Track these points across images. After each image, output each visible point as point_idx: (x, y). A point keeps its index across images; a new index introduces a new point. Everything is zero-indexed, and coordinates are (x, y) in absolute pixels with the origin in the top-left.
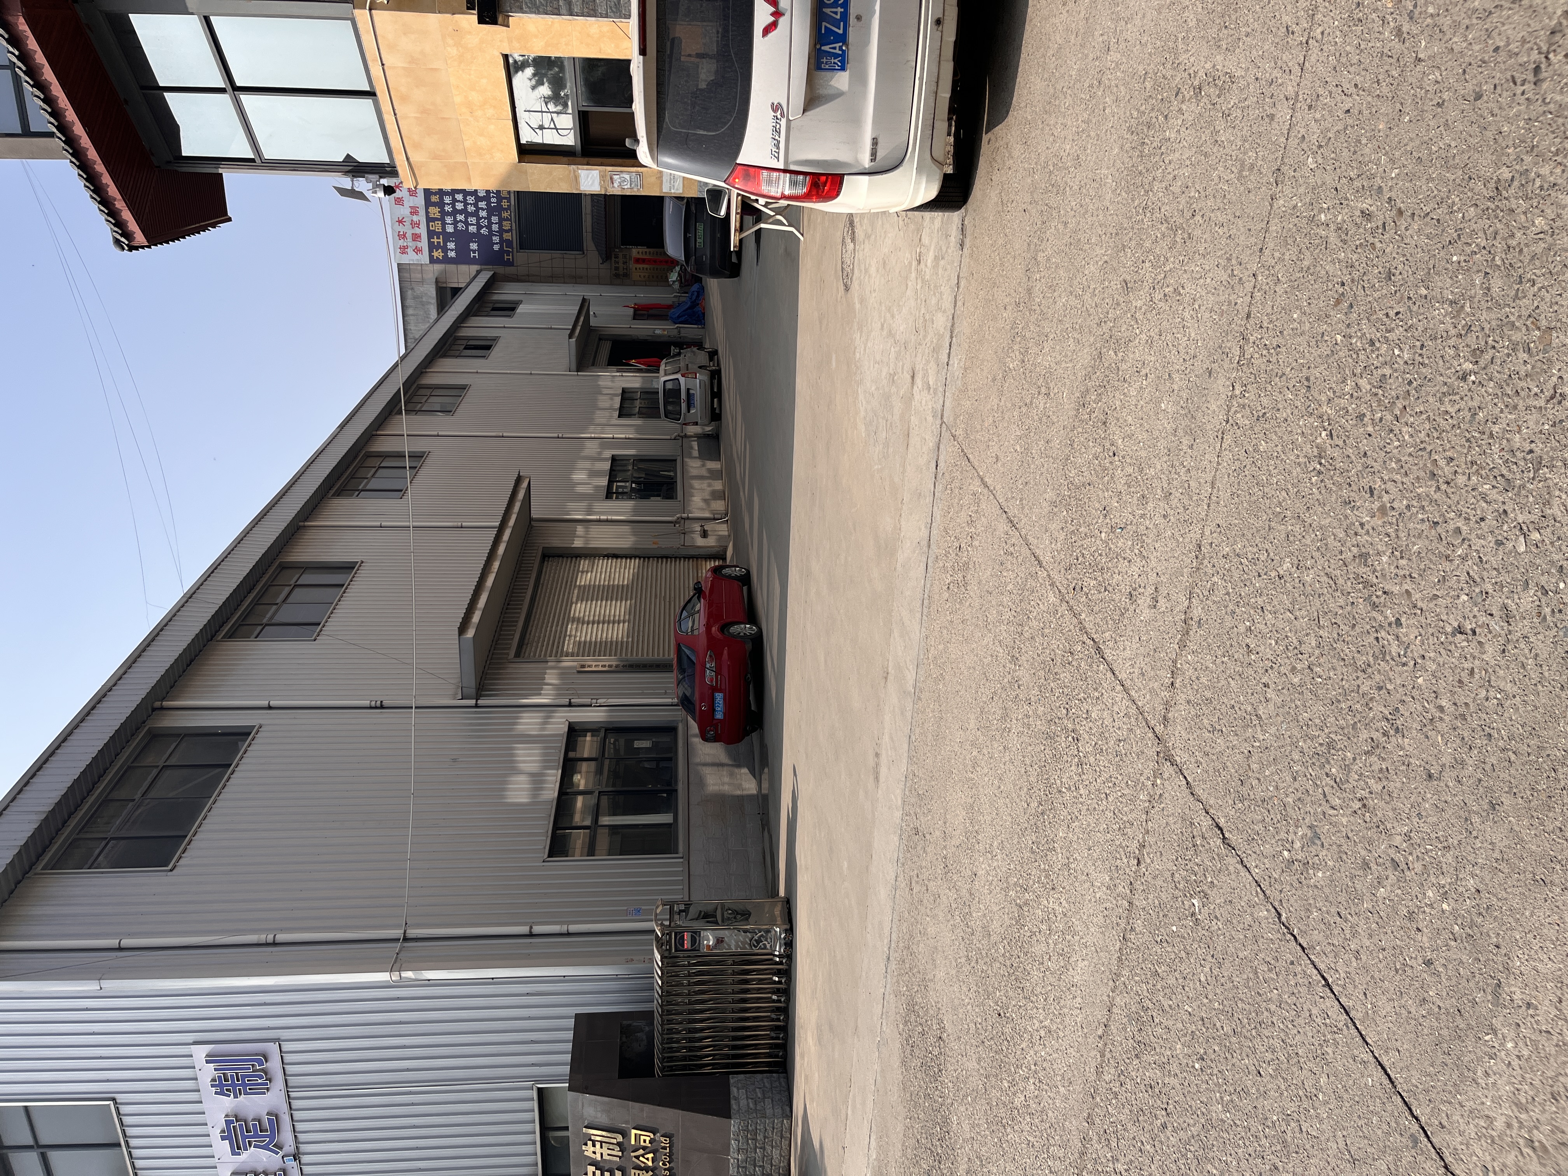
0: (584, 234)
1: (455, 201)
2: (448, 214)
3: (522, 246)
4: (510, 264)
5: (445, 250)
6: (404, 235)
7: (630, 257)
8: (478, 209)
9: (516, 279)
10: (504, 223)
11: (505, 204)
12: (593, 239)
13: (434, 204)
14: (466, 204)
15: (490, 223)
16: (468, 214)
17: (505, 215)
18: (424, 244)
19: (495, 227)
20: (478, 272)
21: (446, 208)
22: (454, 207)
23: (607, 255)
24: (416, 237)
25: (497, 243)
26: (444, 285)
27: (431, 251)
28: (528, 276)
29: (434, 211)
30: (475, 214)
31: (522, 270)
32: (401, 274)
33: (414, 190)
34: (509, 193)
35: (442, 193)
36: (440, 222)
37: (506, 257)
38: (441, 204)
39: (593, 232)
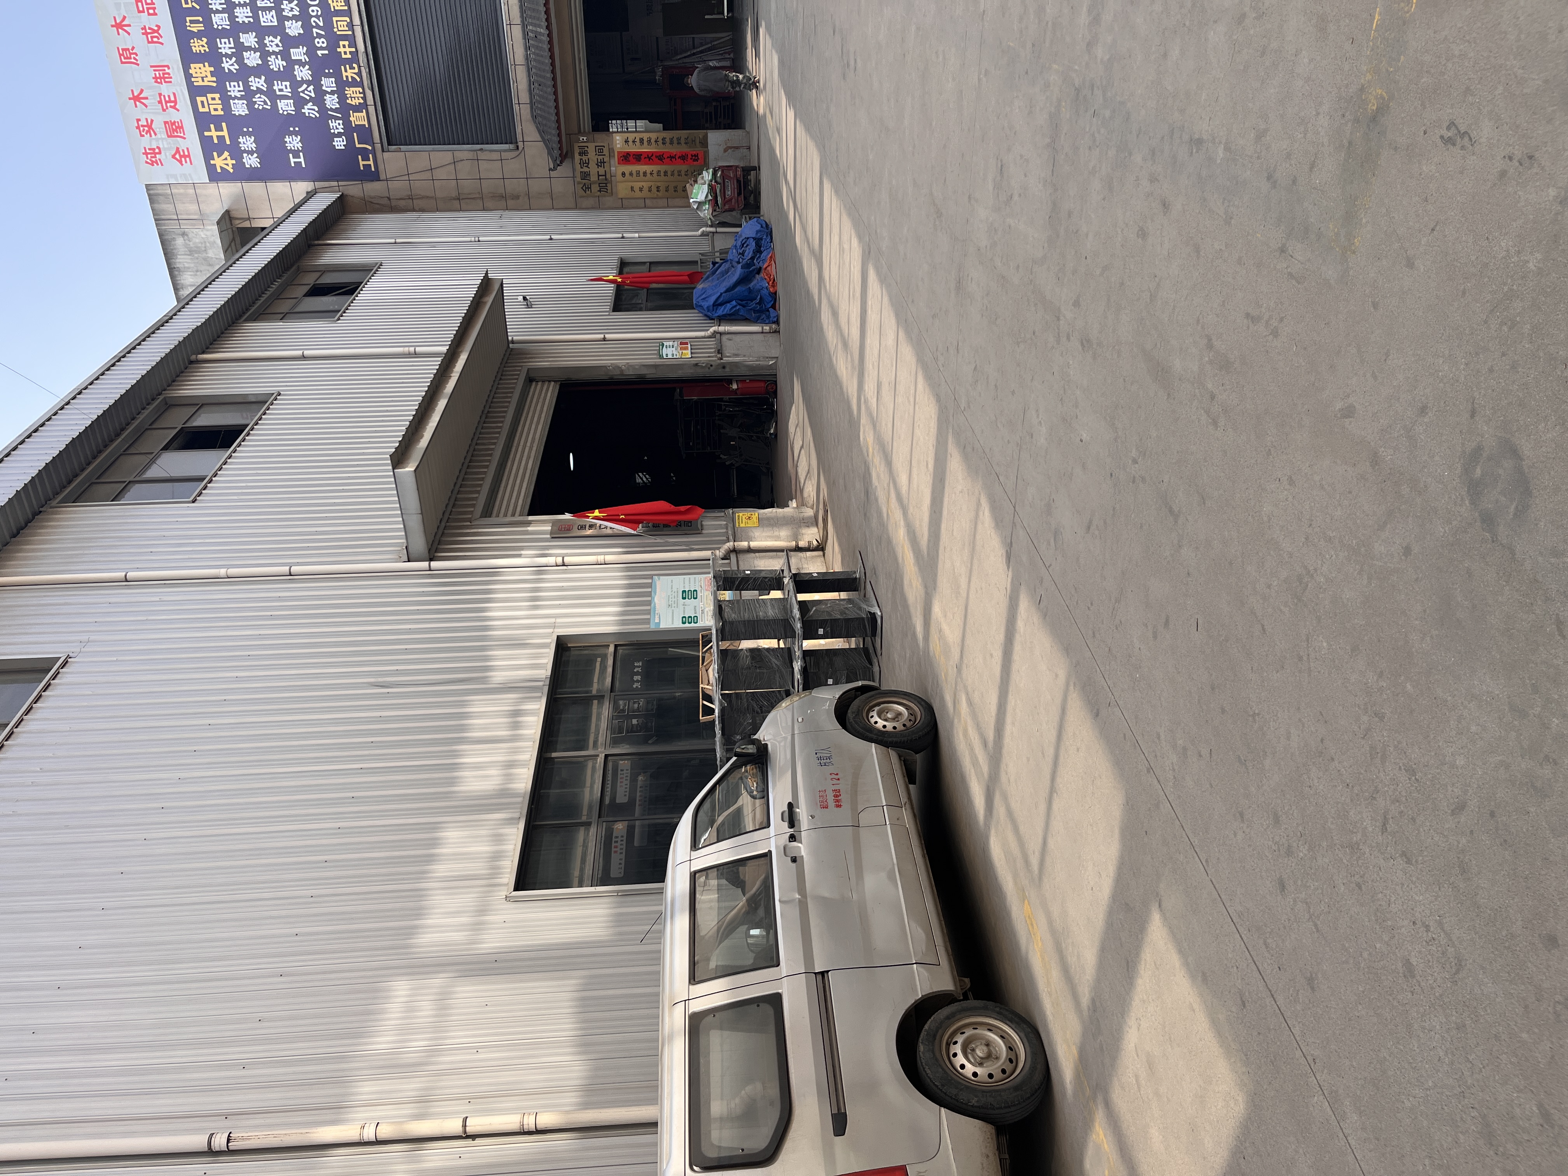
0: (516, 107)
1: (240, 48)
2: (232, 77)
3: (391, 140)
4: (372, 176)
5: (237, 153)
6: (150, 126)
7: (611, 151)
8: (291, 64)
10: (349, 91)
11: (344, 50)
12: (534, 117)
13: (200, 58)
14: (265, 55)
15: (320, 94)
16: (272, 77)
17: (349, 73)
18: (192, 142)
19: (332, 102)
20: (310, 195)
21: (225, 65)
22: (240, 61)
23: (563, 152)
24: (174, 129)
25: (339, 135)
26: (246, 224)
27: (208, 157)
28: (411, 198)
29: (202, 73)
30: (287, 74)
31: (398, 188)
32: (156, 206)
33: (154, 31)
34: (351, 26)
35: (212, 34)
36: (217, 96)
37: (362, 163)
38: (213, 57)
39: (532, 104)
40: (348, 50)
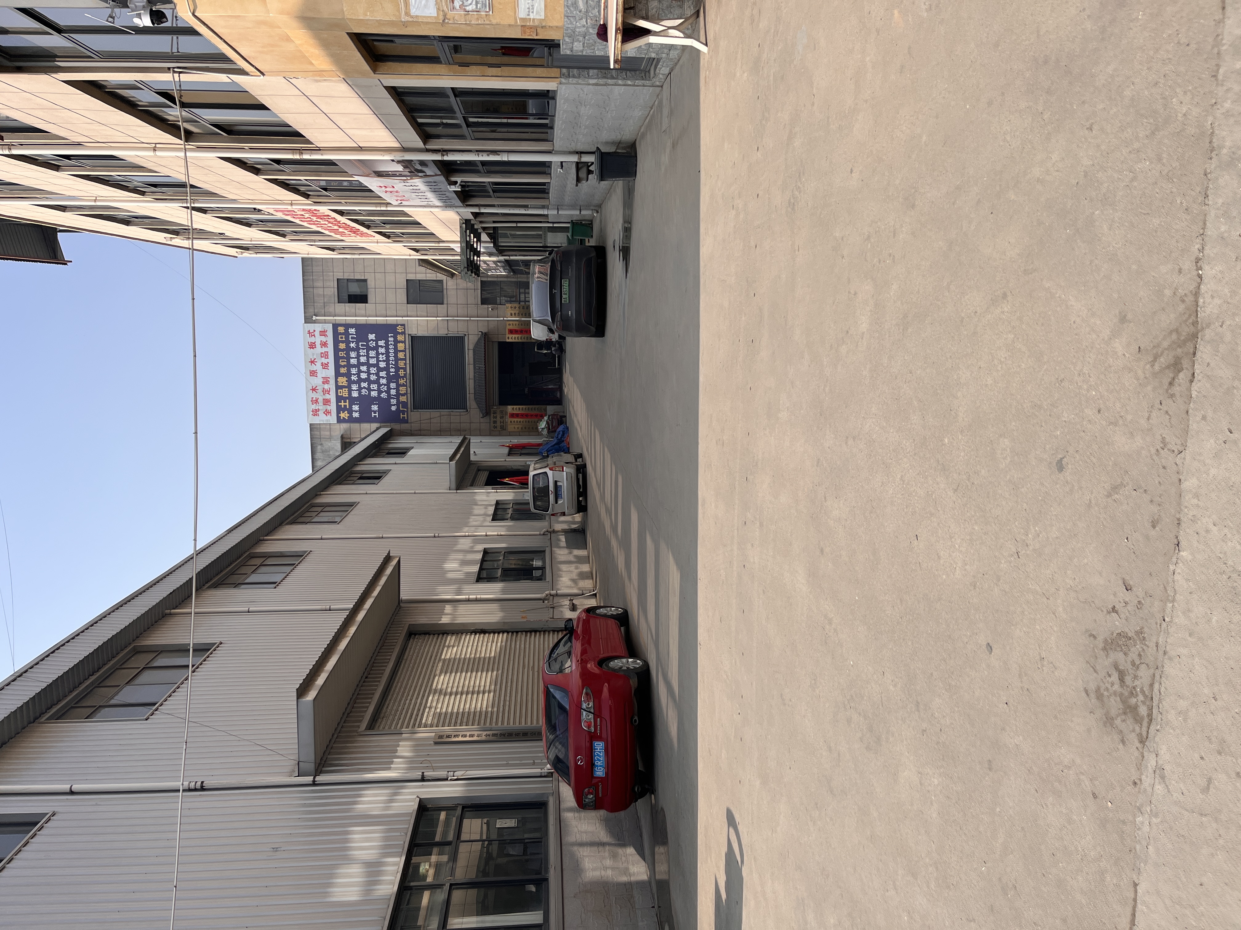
0: (468, 395)
1: (360, 371)
2: (354, 382)
3: (415, 407)
4: (406, 421)
5: (350, 411)
6: (316, 401)
7: (506, 413)
8: (379, 377)
9: (411, 434)
10: (401, 388)
11: (402, 373)
12: (475, 399)
13: (343, 375)
14: (369, 374)
15: (389, 388)
16: (370, 382)
17: (402, 381)
18: (333, 407)
19: (393, 392)
20: (378, 429)
21: (352, 378)
22: (359, 376)
23: (486, 412)
24: (327, 402)
25: (394, 405)
26: (349, 440)
27: (338, 413)
28: (420, 430)
29: (343, 381)
30: (377, 382)
31: (415, 426)
32: (312, 432)
33: (326, 364)
34: (405, 364)
35: (349, 366)
36: (347, 389)
37: (402, 416)
38: (348, 375)
39: (475, 394)
40: (403, 373)
